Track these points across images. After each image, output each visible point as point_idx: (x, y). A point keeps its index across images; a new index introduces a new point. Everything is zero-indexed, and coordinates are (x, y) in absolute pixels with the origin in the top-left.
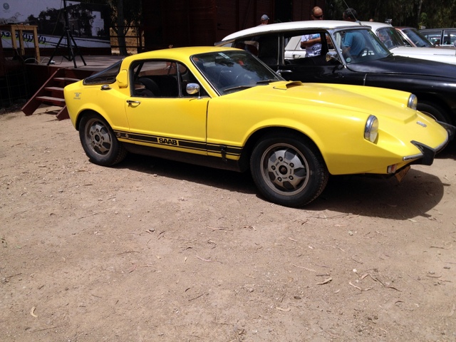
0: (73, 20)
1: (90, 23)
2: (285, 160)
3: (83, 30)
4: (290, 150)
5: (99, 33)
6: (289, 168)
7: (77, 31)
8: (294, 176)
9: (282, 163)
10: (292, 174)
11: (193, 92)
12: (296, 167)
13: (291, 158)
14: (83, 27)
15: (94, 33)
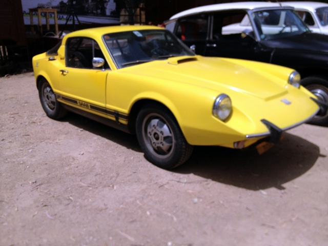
0: (92, 4)
1: (105, 6)
2: (157, 128)
3: (99, 11)
4: (161, 120)
5: (112, 13)
6: (160, 135)
7: (95, 12)
8: (164, 142)
9: (155, 131)
10: (162, 141)
11: (99, 65)
12: (165, 135)
13: (162, 126)
14: (99, 9)
15: (108, 13)
